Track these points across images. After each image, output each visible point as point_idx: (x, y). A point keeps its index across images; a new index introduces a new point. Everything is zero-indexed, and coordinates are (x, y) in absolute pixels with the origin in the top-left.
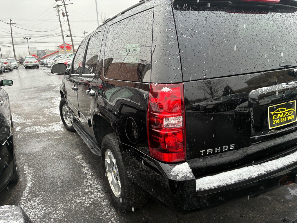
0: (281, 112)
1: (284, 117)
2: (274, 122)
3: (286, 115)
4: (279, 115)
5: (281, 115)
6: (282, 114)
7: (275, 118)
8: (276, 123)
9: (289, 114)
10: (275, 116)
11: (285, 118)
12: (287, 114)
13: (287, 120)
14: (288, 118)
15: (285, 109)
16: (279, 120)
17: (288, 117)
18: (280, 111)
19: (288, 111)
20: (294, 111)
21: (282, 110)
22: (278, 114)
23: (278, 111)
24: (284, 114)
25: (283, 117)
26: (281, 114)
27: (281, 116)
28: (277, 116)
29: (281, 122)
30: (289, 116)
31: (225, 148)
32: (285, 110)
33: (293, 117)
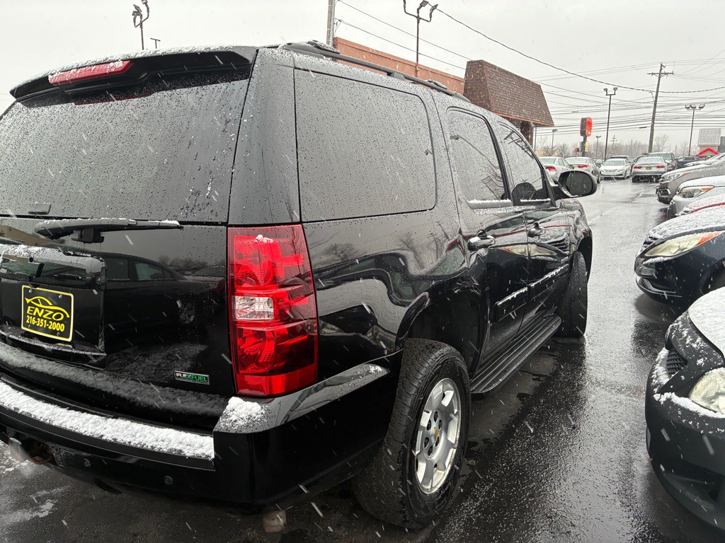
0: (41, 306)
1: (45, 319)
2: (29, 318)
3: (48, 316)
4: (37, 310)
5: (40, 312)
6: (42, 311)
7: (29, 312)
9: (53, 317)
10: (30, 309)
11: (45, 321)
12: (51, 316)
13: (47, 327)
14: (50, 324)
15: (50, 304)
16: (36, 320)
17: (51, 322)
18: (39, 303)
19: (55, 311)
20: (68, 316)
21: (44, 303)
22: (36, 306)
23: (36, 301)
24: (45, 313)
25: (42, 318)
26: (40, 309)
27: (40, 315)
28: (34, 310)
29: (38, 325)
30: (53, 321)
32: (48, 305)
33: (61, 327)
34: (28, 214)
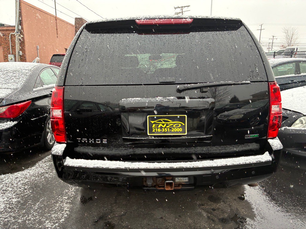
0: (164, 123)
1: (167, 128)
2: (153, 130)
3: (170, 127)
4: (161, 125)
6: (165, 125)
7: (155, 127)
8: (157, 131)
9: (174, 126)
10: (155, 125)
11: (169, 129)
12: (172, 126)
13: (170, 131)
15: (170, 121)
16: (160, 129)
17: (173, 129)
18: (162, 122)
19: (175, 124)
20: (184, 125)
21: (166, 121)
22: (159, 124)
23: (160, 121)
24: (167, 125)
26: (163, 124)
27: (164, 127)
28: (158, 126)
29: (163, 131)
31: (98, 141)
33: (181, 130)
34: (159, 83)
